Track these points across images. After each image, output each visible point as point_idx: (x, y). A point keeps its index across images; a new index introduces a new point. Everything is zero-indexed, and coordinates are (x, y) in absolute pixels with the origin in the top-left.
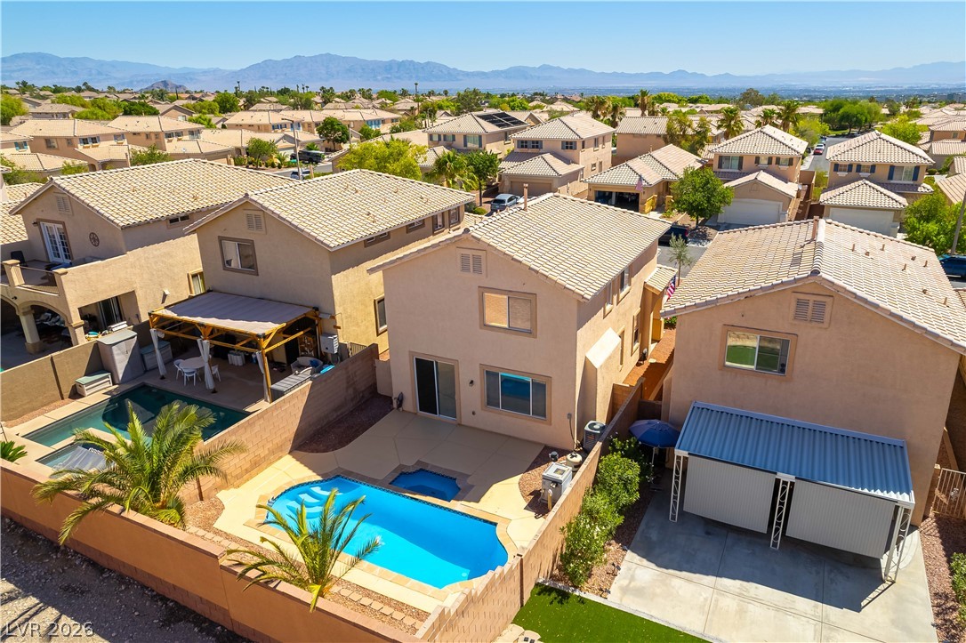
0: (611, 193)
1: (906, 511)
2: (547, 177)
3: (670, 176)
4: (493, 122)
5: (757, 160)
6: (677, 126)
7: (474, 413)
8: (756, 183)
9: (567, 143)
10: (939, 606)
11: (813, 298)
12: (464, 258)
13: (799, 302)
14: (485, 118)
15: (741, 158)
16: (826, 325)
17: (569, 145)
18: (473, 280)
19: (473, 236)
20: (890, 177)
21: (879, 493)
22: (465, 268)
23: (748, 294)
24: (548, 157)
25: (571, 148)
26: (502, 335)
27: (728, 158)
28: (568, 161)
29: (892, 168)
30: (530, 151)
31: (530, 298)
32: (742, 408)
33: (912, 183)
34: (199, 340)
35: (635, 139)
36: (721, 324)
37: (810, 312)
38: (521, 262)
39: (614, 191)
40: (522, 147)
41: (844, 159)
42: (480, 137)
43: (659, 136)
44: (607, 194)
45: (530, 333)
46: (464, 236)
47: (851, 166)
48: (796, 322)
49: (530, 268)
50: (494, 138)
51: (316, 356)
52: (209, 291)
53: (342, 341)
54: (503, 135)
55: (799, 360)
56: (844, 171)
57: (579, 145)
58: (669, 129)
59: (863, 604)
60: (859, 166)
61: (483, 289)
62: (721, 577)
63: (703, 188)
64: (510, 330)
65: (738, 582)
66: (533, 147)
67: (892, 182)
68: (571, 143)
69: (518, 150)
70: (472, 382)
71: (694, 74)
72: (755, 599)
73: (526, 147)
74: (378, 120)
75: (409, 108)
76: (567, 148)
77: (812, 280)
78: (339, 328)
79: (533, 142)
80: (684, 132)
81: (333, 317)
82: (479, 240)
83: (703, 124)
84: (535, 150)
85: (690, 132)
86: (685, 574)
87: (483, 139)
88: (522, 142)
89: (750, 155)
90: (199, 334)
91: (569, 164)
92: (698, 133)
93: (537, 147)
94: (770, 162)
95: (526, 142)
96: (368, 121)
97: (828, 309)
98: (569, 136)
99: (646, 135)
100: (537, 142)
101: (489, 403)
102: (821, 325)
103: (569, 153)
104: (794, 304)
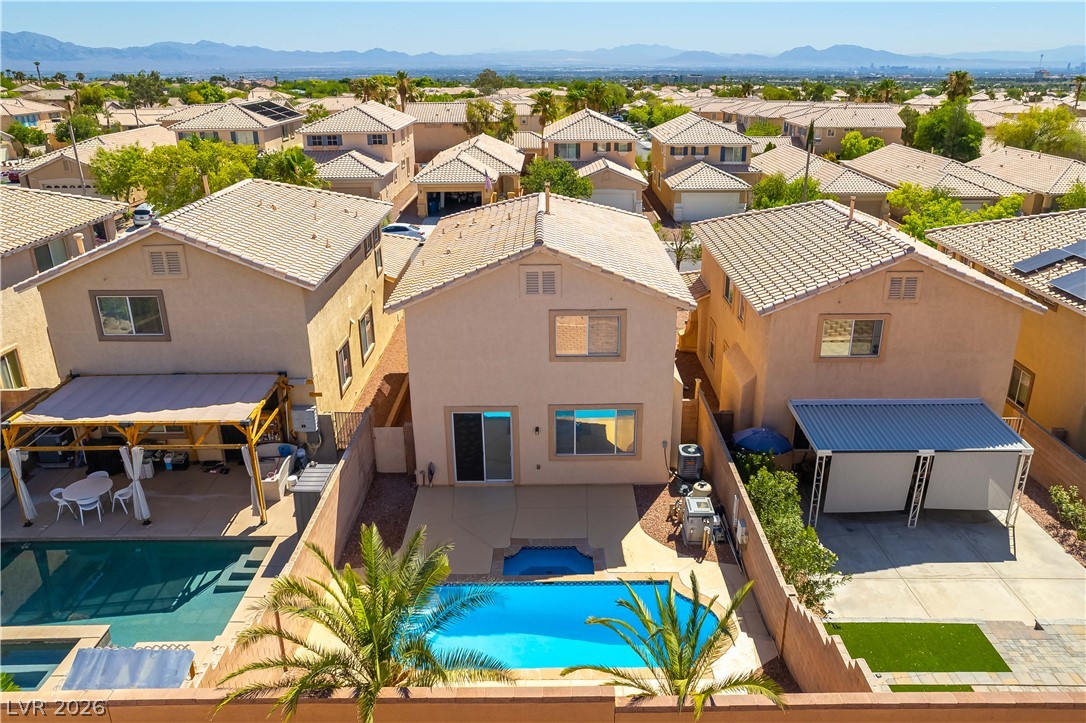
0: (439, 194)
1: (1027, 457)
2: (364, 179)
3: (509, 171)
4: (265, 114)
5: (595, 146)
6: (477, 112)
7: (538, 467)
8: (607, 171)
9: (374, 136)
10: (1056, 536)
11: (905, 276)
12: (531, 279)
13: (893, 281)
14: (254, 108)
15: (578, 146)
16: (917, 300)
17: (377, 139)
18: (543, 302)
19: (548, 249)
20: (723, 159)
21: (1000, 448)
22: (532, 289)
23: (849, 279)
24: (354, 153)
25: (380, 143)
26: (580, 364)
27: (564, 146)
28: (381, 159)
29: (723, 149)
30: (326, 148)
31: (619, 315)
32: (837, 397)
33: (741, 163)
34: (122, 450)
35: (428, 130)
36: (817, 315)
37: (903, 289)
38: (612, 273)
39: (442, 191)
40: (315, 144)
41: (681, 141)
42: (255, 134)
43: (456, 124)
44: (435, 195)
45: (618, 356)
46: (536, 249)
47: (686, 148)
48: (890, 301)
49: (625, 280)
50: (273, 134)
51: (285, 440)
52: (73, 376)
53: (320, 413)
54: (280, 130)
55: (891, 339)
56: (680, 154)
57: (390, 138)
58: (470, 116)
59: (1012, 551)
60: (694, 149)
61: (555, 313)
62: (898, 567)
63: (561, 180)
64: (592, 356)
65: (914, 567)
66: (330, 143)
67: (724, 163)
68: (380, 136)
69: (310, 148)
70: (537, 429)
71: (394, 53)
72: (940, 577)
73: (320, 144)
74: (33, 115)
75: (63, 98)
76: (375, 143)
77: (909, 257)
78: (320, 395)
79: (329, 137)
80: (486, 119)
81: (311, 382)
82: (557, 252)
83: (508, 109)
84: (333, 147)
85: (493, 119)
86: (868, 574)
87: (261, 136)
88: (314, 137)
89: (587, 142)
90: (121, 441)
91: (383, 162)
92: (504, 120)
93: (335, 143)
94: (608, 149)
95: (319, 137)
96: (16, 117)
97: (919, 285)
98: (377, 128)
99: (441, 124)
100: (335, 137)
101: (559, 451)
102: (913, 301)
103: (378, 148)
104: (888, 283)
